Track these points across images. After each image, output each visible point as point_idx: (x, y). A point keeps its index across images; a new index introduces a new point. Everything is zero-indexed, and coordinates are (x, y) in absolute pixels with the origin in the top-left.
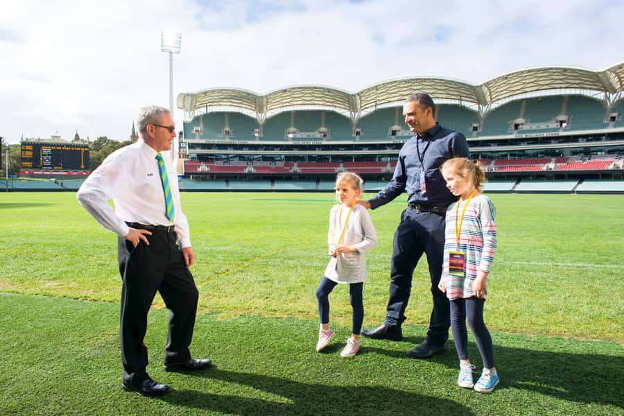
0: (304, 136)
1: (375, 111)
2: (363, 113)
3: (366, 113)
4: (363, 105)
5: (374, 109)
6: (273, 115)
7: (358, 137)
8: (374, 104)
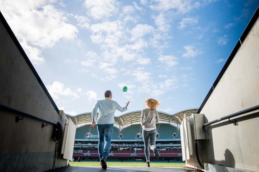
0: (94, 137)
1: (131, 126)
2: (125, 126)
3: (127, 126)
4: (125, 122)
5: (131, 124)
6: (81, 126)
7: (121, 138)
8: (130, 122)
